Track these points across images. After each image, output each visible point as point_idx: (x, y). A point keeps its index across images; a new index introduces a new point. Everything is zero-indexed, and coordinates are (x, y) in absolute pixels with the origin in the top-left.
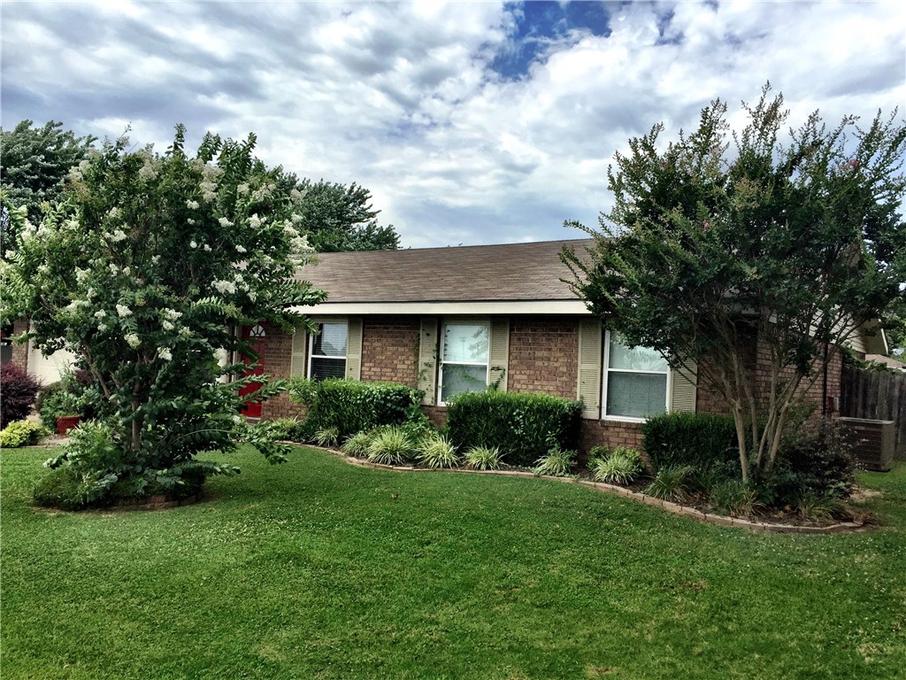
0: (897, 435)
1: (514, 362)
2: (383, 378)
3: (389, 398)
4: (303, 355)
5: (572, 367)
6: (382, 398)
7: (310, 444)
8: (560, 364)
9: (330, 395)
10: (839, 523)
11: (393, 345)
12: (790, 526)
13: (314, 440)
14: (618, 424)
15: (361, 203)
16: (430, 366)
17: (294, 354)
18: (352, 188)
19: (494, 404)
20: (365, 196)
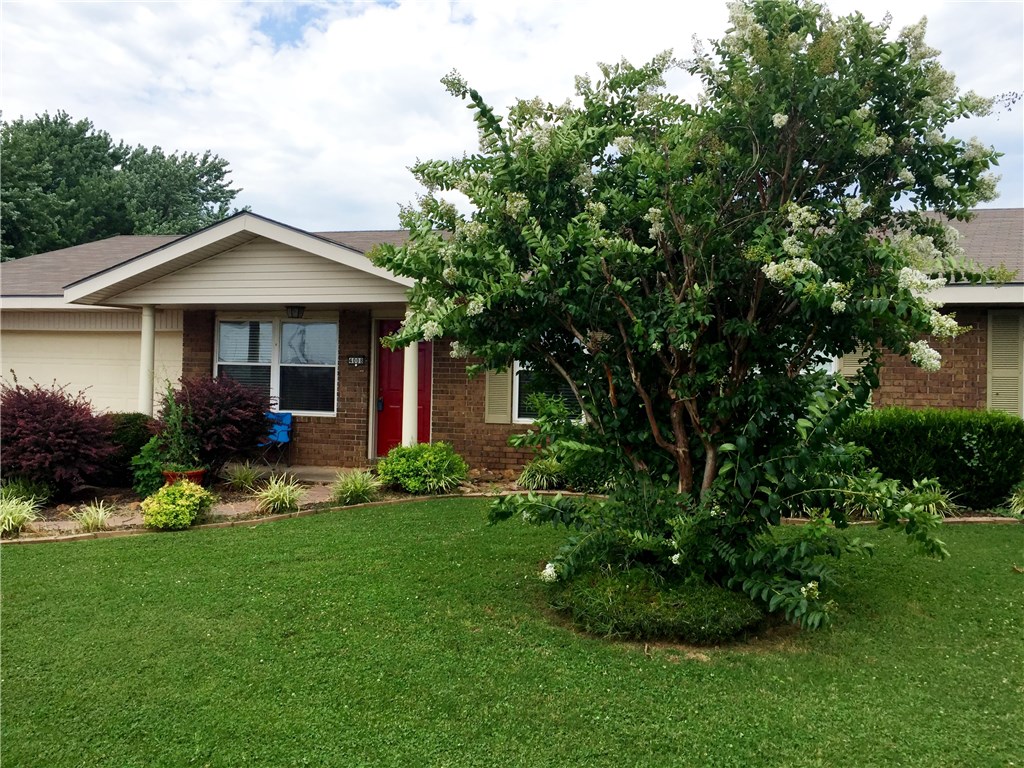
15: (217, 178)
18: (206, 157)
20: (224, 169)
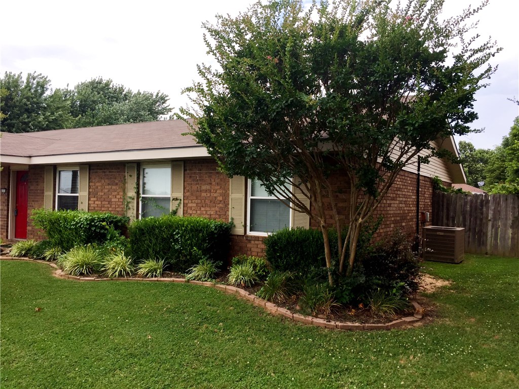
0: (469, 237)
1: (188, 194)
2: (103, 209)
3: (93, 224)
4: (51, 193)
5: (226, 196)
6: (87, 224)
7: (40, 259)
8: (218, 195)
9: (55, 222)
10: (400, 318)
11: (109, 184)
12: (357, 324)
13: (42, 256)
14: (257, 238)
15: (163, 103)
16: (133, 199)
17: (46, 193)
18: (158, 93)
19: (160, 227)
20: (166, 99)
